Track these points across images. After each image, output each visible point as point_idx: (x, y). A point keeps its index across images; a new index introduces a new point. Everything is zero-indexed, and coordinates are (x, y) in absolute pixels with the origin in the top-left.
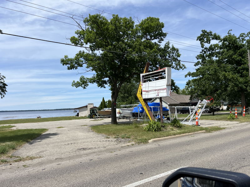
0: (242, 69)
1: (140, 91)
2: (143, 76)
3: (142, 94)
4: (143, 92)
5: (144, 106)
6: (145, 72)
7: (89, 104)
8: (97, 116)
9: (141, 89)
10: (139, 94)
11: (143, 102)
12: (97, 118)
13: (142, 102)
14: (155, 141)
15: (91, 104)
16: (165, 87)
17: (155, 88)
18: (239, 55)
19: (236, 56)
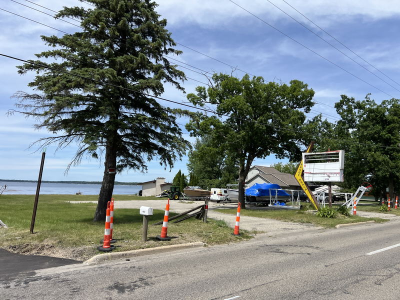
0: (391, 150)
1: (299, 172)
2: (306, 156)
3: (303, 175)
4: (305, 175)
5: (306, 189)
6: (309, 152)
7: (159, 178)
8: (183, 197)
9: (302, 170)
10: (299, 175)
11: (305, 185)
12: (182, 199)
13: (303, 185)
14: (341, 227)
15: (161, 178)
16: (339, 171)
17: (323, 171)
18: (388, 131)
19: (384, 133)
